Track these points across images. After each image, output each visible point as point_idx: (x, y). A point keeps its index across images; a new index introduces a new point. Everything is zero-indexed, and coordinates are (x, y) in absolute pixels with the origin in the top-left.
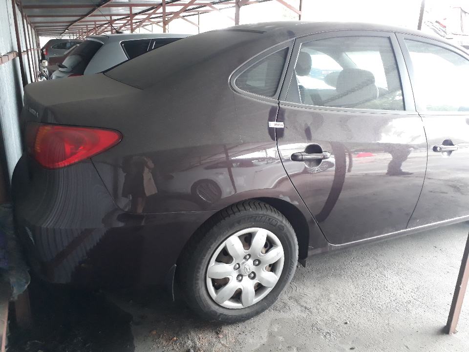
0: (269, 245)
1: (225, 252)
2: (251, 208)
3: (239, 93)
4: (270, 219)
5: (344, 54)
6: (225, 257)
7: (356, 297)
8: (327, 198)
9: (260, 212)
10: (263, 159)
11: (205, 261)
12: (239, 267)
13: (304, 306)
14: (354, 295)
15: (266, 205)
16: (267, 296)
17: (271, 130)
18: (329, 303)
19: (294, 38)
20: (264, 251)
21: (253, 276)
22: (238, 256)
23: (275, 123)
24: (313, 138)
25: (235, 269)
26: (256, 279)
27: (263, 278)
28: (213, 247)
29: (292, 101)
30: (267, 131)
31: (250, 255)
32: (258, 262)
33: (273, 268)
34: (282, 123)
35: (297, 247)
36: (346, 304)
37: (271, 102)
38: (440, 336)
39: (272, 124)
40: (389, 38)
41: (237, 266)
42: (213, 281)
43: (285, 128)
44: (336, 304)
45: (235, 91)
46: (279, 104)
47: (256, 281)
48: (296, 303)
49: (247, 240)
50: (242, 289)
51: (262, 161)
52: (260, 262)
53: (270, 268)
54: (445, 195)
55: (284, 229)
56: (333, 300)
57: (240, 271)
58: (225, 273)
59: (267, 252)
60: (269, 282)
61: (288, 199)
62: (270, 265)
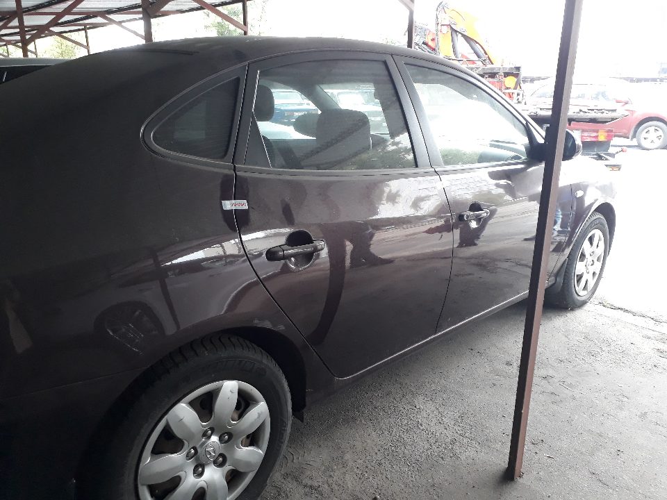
0: (244, 402)
1: (167, 434)
2: (207, 350)
3: (162, 156)
4: (241, 362)
5: (318, 88)
6: (169, 442)
7: (382, 451)
8: (323, 307)
9: (223, 354)
10: (218, 258)
11: (132, 461)
12: (196, 452)
13: (309, 484)
14: (379, 447)
15: (232, 339)
16: (248, 486)
17: (227, 214)
18: (344, 470)
19: (247, 63)
20: (236, 416)
21: (221, 461)
22: (191, 436)
23: (233, 201)
24: (296, 222)
25: (188, 457)
26: (227, 464)
27: (238, 461)
28: (144, 432)
29: (256, 164)
30: (221, 216)
31: (212, 430)
32: (228, 437)
33: (253, 439)
34: (245, 201)
35: (289, 396)
36: (370, 467)
37: (222, 167)
38: (504, 486)
39: (228, 205)
40: (385, 63)
41: (193, 451)
42: (152, 489)
43: (251, 209)
44: (356, 470)
45: (154, 152)
46: (235, 171)
47: (227, 468)
48: (295, 483)
49: (205, 406)
50: (206, 487)
51: (217, 261)
52: (230, 435)
53: (249, 441)
54: (471, 276)
55: (265, 372)
56: (350, 463)
57: (197, 459)
58: (172, 469)
59: (241, 416)
60: (248, 464)
61: (267, 325)
62: (248, 437)
